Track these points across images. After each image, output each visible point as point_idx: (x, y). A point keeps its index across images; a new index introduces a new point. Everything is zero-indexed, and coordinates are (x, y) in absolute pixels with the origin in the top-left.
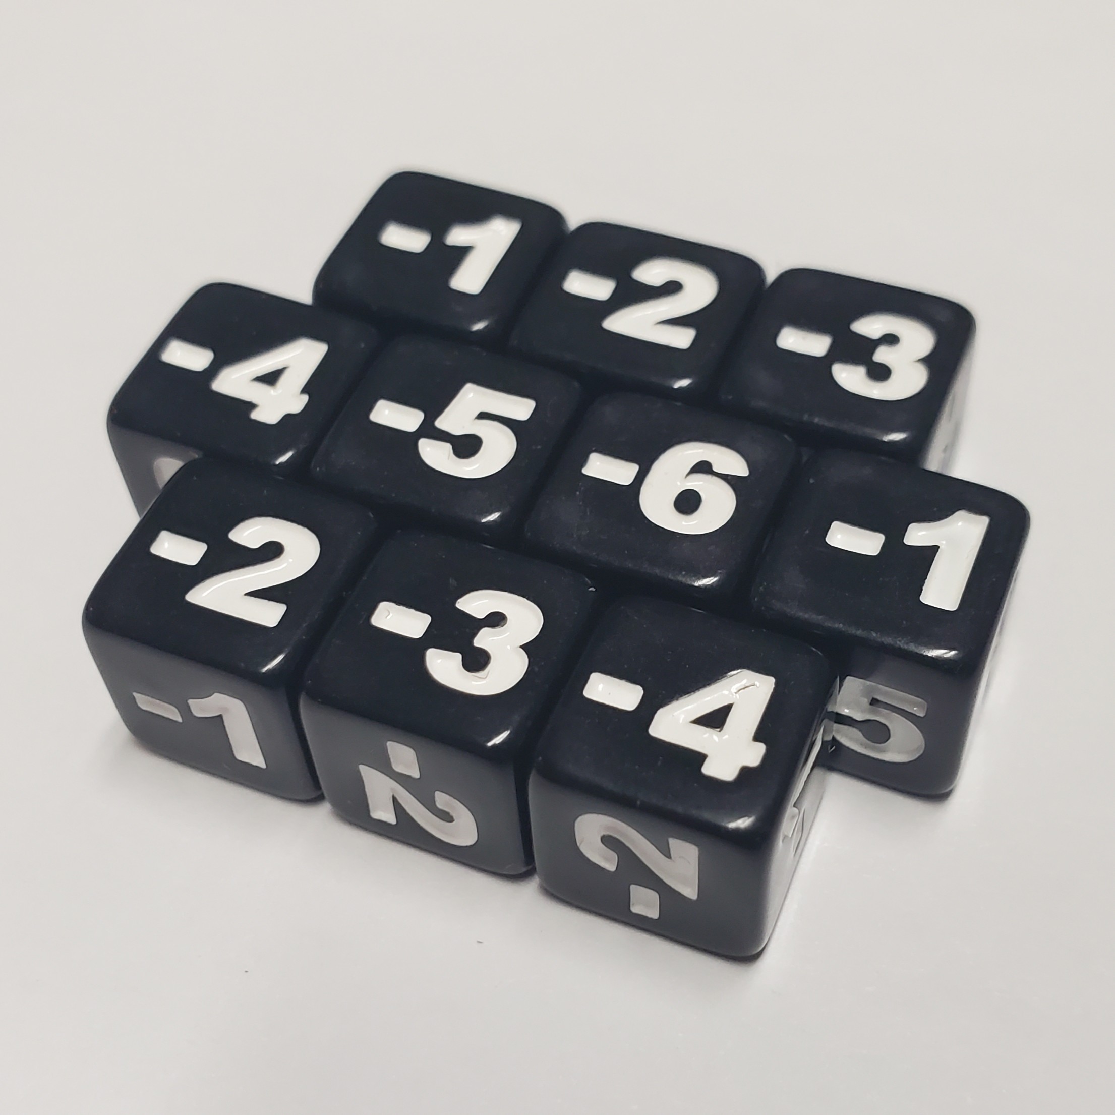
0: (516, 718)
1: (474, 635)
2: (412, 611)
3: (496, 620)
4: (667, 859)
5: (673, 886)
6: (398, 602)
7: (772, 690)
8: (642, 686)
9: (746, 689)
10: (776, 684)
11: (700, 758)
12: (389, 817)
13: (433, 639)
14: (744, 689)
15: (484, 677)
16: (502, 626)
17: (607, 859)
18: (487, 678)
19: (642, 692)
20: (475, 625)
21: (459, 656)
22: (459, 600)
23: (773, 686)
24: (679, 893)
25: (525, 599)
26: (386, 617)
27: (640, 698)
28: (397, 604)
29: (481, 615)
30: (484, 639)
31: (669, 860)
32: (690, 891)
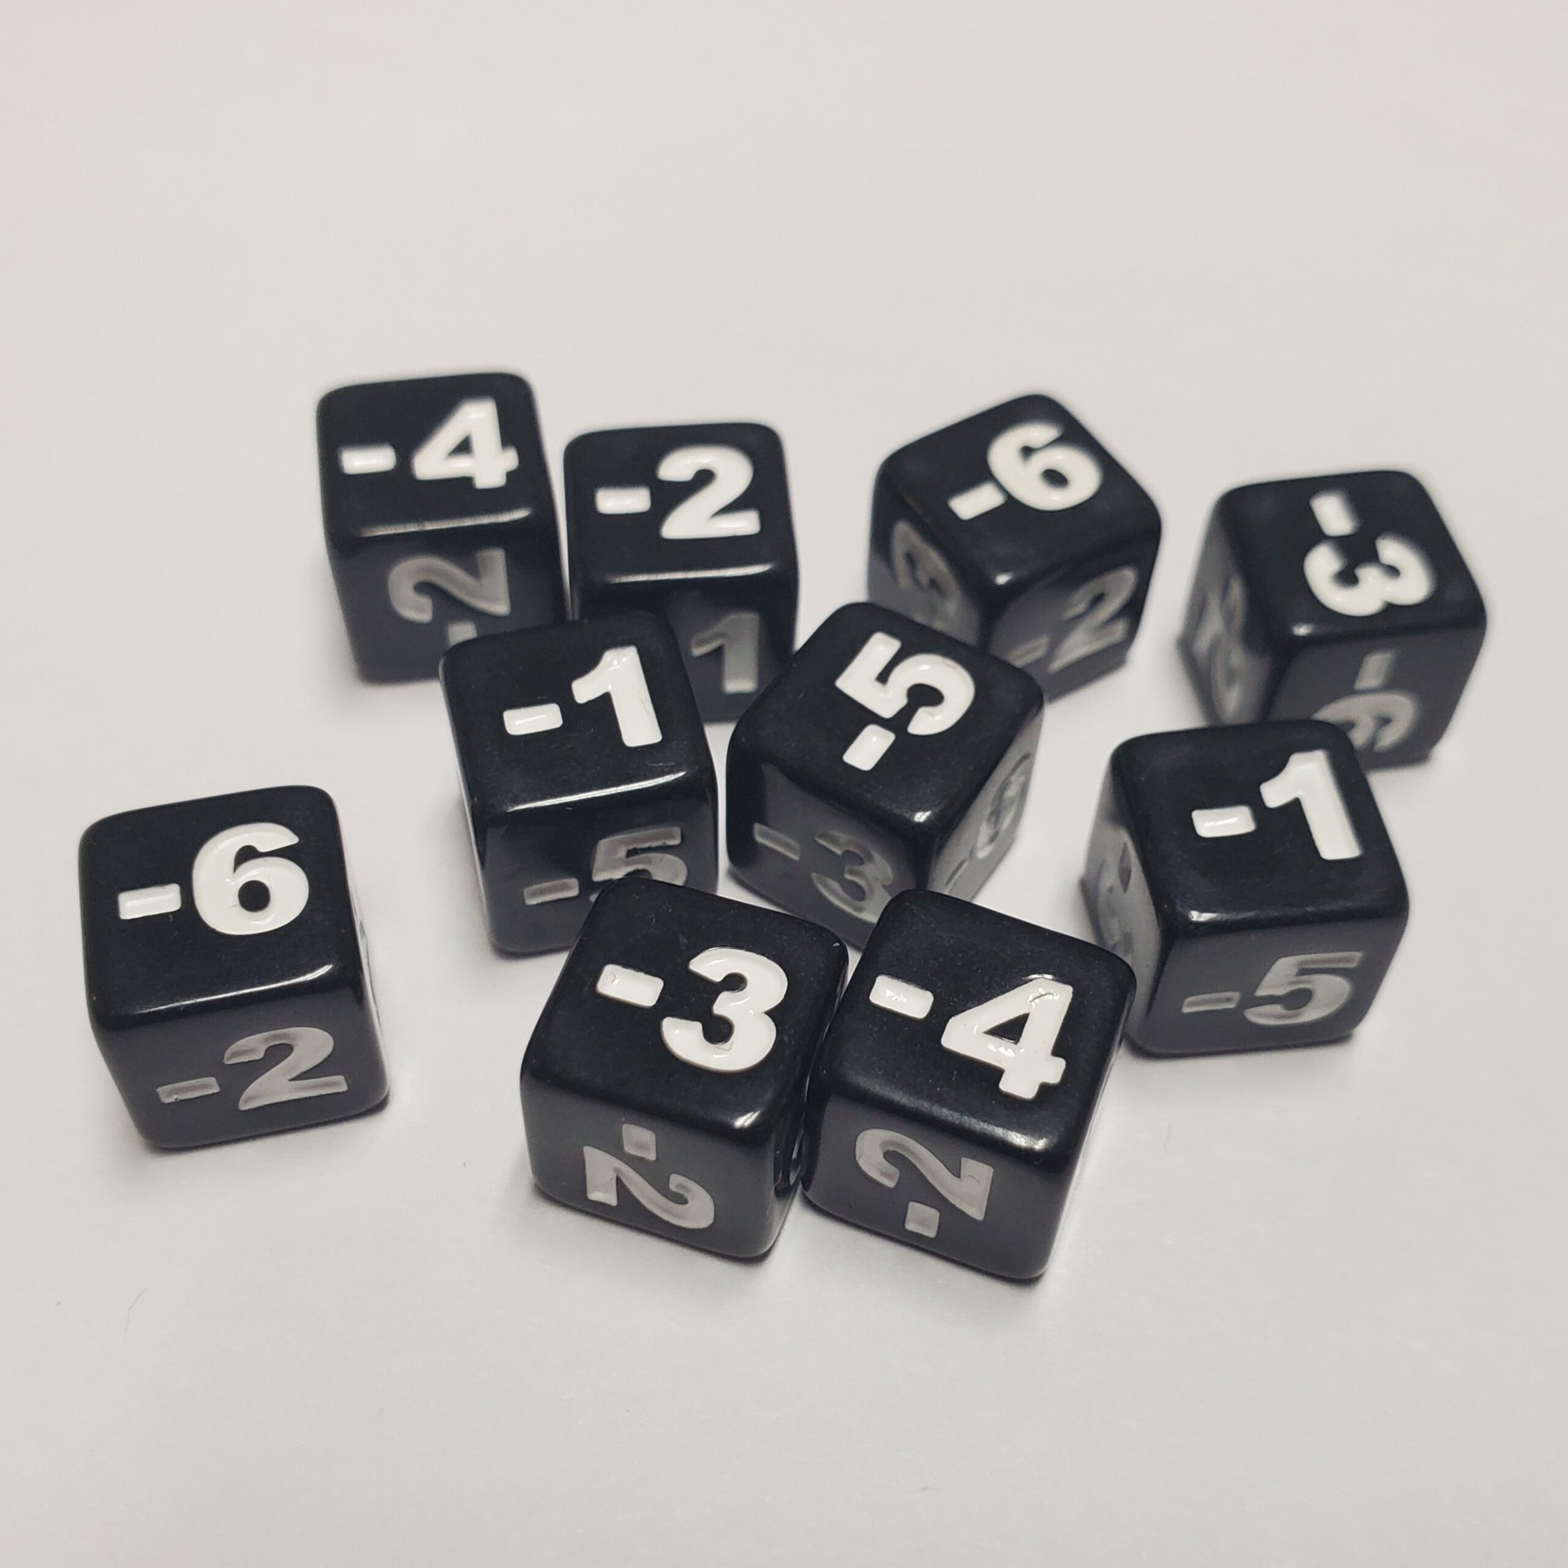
0: (769, 1095)
1: (713, 1000)
2: (641, 975)
3: (735, 982)
4: (956, 1178)
5: (957, 1205)
6: (626, 965)
7: (1069, 1001)
8: (931, 992)
9: (1042, 998)
10: (1074, 993)
11: (997, 1073)
12: (610, 1198)
13: (668, 1006)
14: (1039, 997)
15: (728, 1049)
16: (742, 990)
17: (888, 1175)
18: (730, 1051)
19: (932, 999)
20: (711, 990)
21: (698, 1026)
22: (692, 961)
23: (1071, 996)
24: (963, 1213)
25: (765, 958)
26: (612, 982)
27: (930, 1004)
28: (624, 967)
29: (717, 977)
30: (725, 1005)
31: (958, 1179)
32: (977, 1212)
